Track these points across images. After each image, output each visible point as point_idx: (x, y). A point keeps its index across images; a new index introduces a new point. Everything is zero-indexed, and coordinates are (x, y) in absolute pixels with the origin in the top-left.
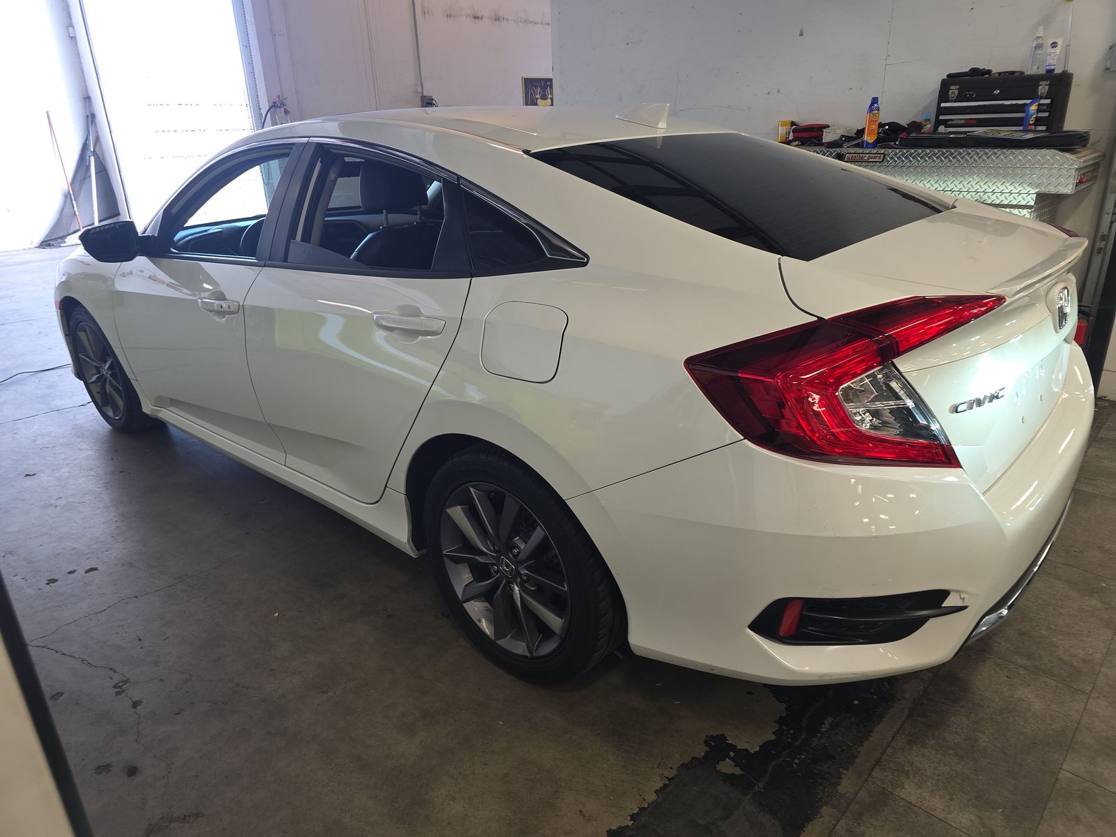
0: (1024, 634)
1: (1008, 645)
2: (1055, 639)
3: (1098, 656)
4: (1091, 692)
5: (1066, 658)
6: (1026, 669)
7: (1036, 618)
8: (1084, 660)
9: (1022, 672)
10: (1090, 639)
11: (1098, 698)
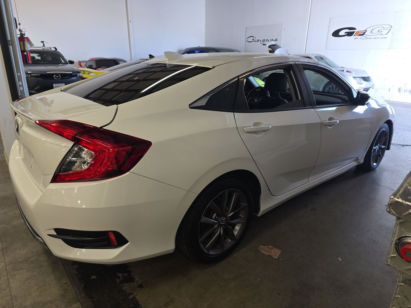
0: (41, 267)
1: (41, 259)
2: (30, 274)
3: (11, 281)
4: (6, 267)
5: (21, 271)
6: (30, 257)
7: (42, 276)
8: (15, 275)
9: (30, 256)
10: (18, 284)
11: (3, 267)
